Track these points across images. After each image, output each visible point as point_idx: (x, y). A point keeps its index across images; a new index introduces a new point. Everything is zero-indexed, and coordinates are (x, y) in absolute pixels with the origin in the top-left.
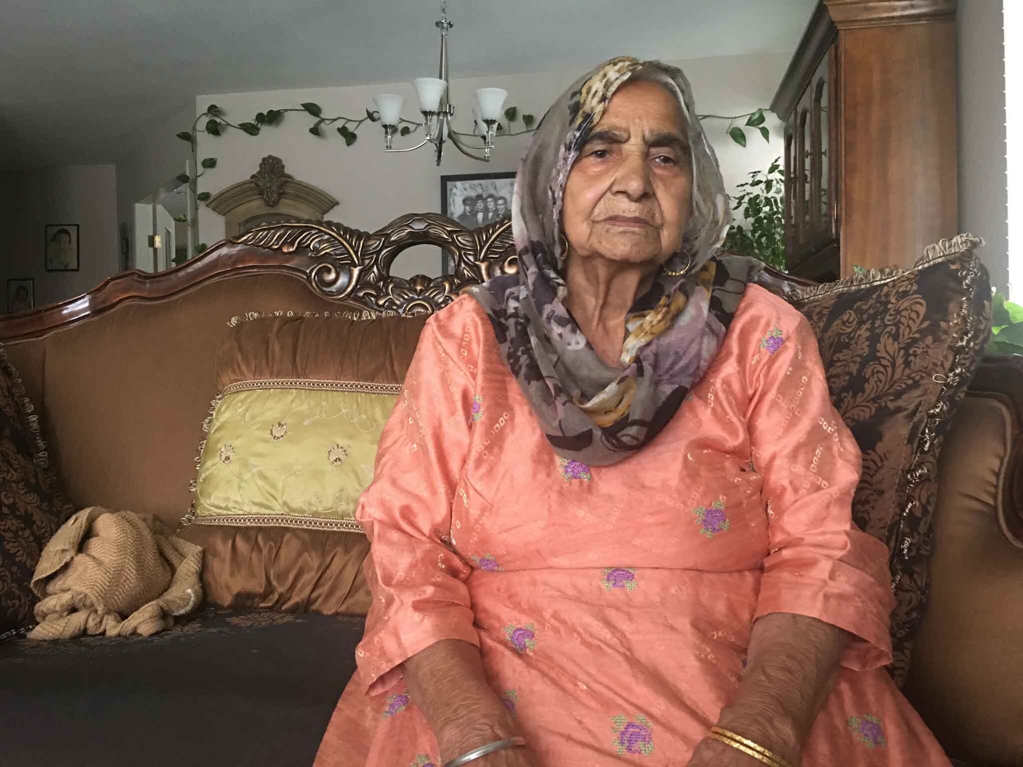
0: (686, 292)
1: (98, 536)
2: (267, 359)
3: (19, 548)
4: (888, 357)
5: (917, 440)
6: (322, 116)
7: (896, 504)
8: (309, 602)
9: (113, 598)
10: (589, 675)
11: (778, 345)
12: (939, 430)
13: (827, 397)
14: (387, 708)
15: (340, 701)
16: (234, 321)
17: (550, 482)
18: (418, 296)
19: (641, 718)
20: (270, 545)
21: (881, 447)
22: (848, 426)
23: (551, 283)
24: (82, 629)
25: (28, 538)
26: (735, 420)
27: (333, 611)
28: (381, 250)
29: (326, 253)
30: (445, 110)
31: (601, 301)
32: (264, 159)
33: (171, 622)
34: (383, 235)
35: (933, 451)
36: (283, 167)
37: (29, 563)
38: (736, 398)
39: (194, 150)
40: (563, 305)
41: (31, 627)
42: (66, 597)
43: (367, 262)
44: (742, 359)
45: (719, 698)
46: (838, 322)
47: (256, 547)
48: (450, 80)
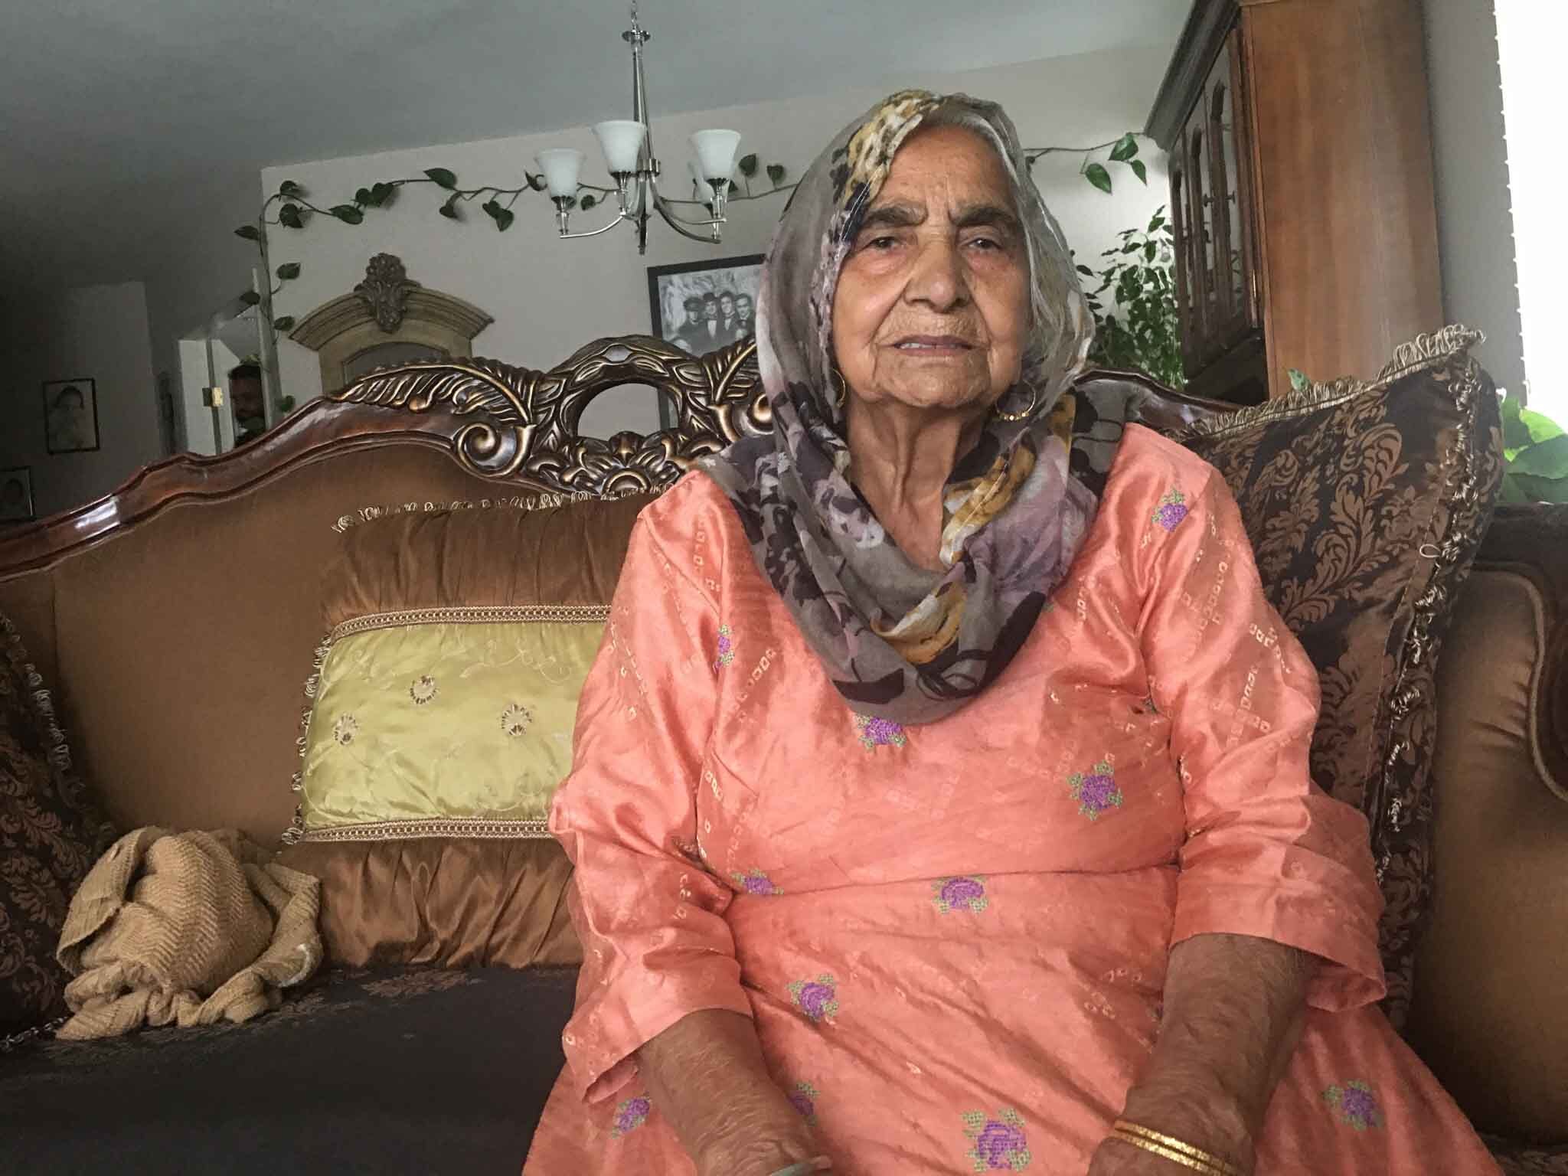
0: (1032, 446)
1: (154, 872)
2: (398, 582)
3: (35, 900)
4: (1349, 522)
5: (1402, 646)
6: (459, 187)
7: (1375, 747)
8: (488, 950)
9: (185, 968)
10: (924, 1051)
11: (1179, 516)
12: (1432, 631)
13: (1260, 592)
14: (617, 1121)
15: (544, 1113)
16: (342, 523)
17: (842, 751)
18: (625, 465)
19: (1006, 1114)
20: (422, 867)
21: (1347, 663)
22: (1294, 630)
23: (824, 446)
24: (140, 1019)
25: (48, 882)
26: (1120, 636)
27: (527, 962)
28: (562, 398)
29: (478, 407)
30: (646, 167)
31: (902, 470)
32: (373, 260)
33: (278, 997)
34: (564, 374)
35: (1428, 663)
36: (403, 270)
37: (51, 923)
38: (1119, 603)
39: (263, 254)
40: (846, 478)
41: (61, 1020)
42: (113, 971)
43: (542, 416)
44: (1124, 543)
45: (1124, 1073)
46: (1268, 469)
47: (401, 871)
48: (650, 120)
